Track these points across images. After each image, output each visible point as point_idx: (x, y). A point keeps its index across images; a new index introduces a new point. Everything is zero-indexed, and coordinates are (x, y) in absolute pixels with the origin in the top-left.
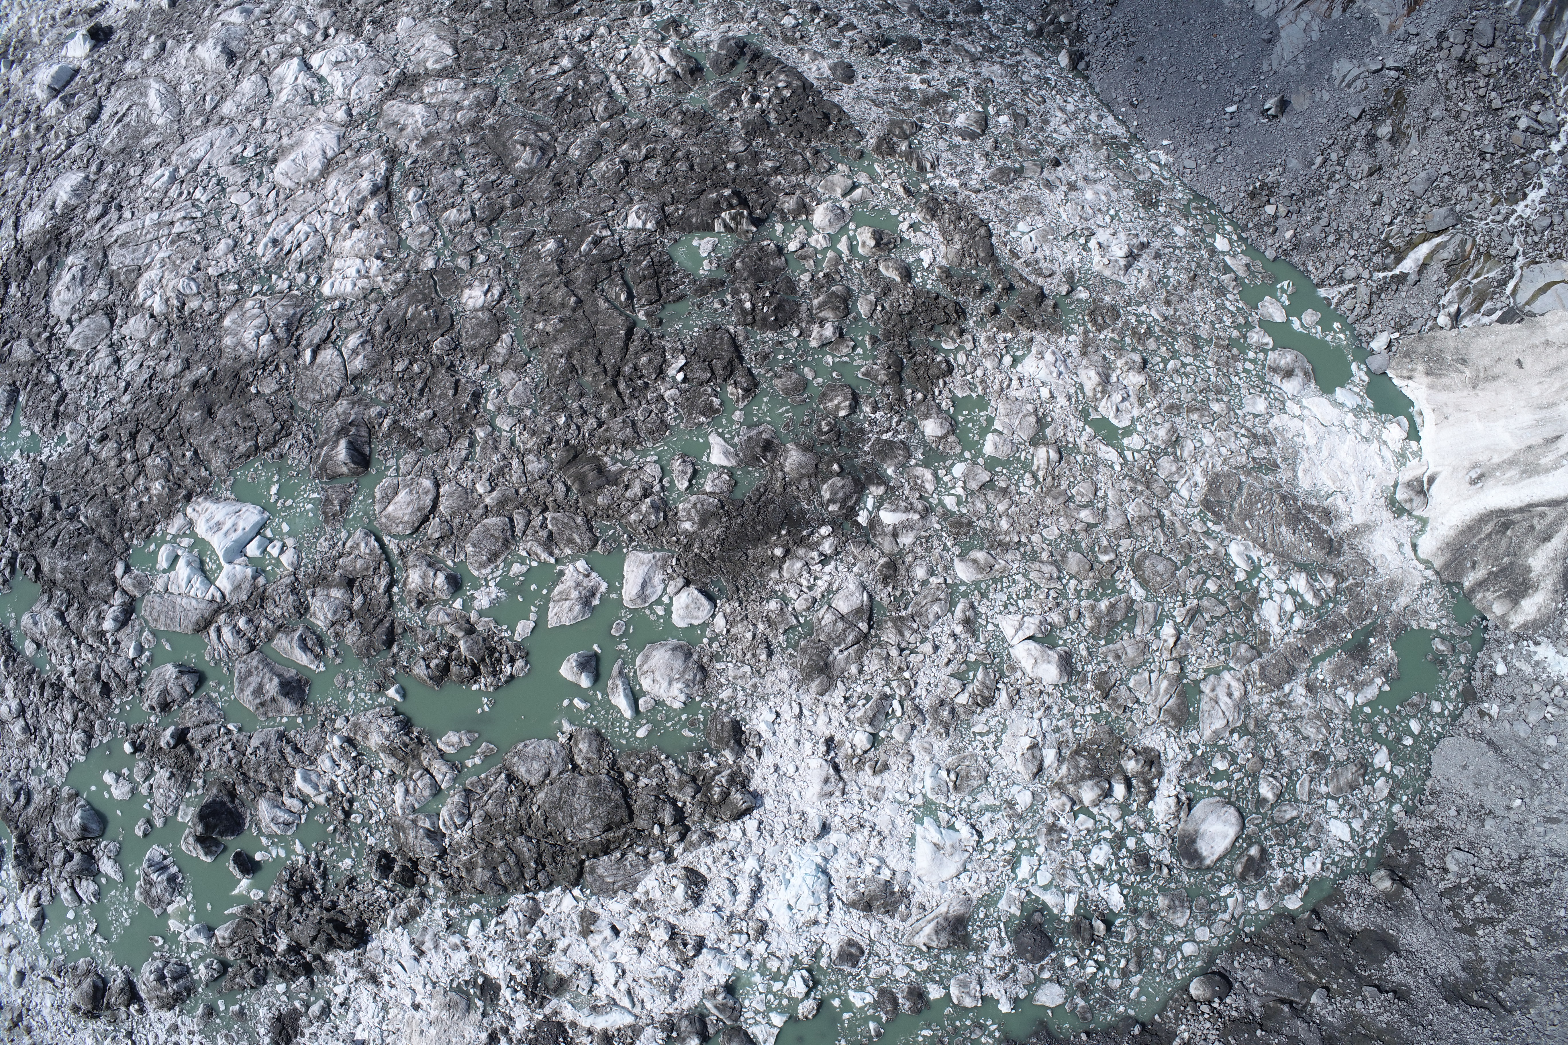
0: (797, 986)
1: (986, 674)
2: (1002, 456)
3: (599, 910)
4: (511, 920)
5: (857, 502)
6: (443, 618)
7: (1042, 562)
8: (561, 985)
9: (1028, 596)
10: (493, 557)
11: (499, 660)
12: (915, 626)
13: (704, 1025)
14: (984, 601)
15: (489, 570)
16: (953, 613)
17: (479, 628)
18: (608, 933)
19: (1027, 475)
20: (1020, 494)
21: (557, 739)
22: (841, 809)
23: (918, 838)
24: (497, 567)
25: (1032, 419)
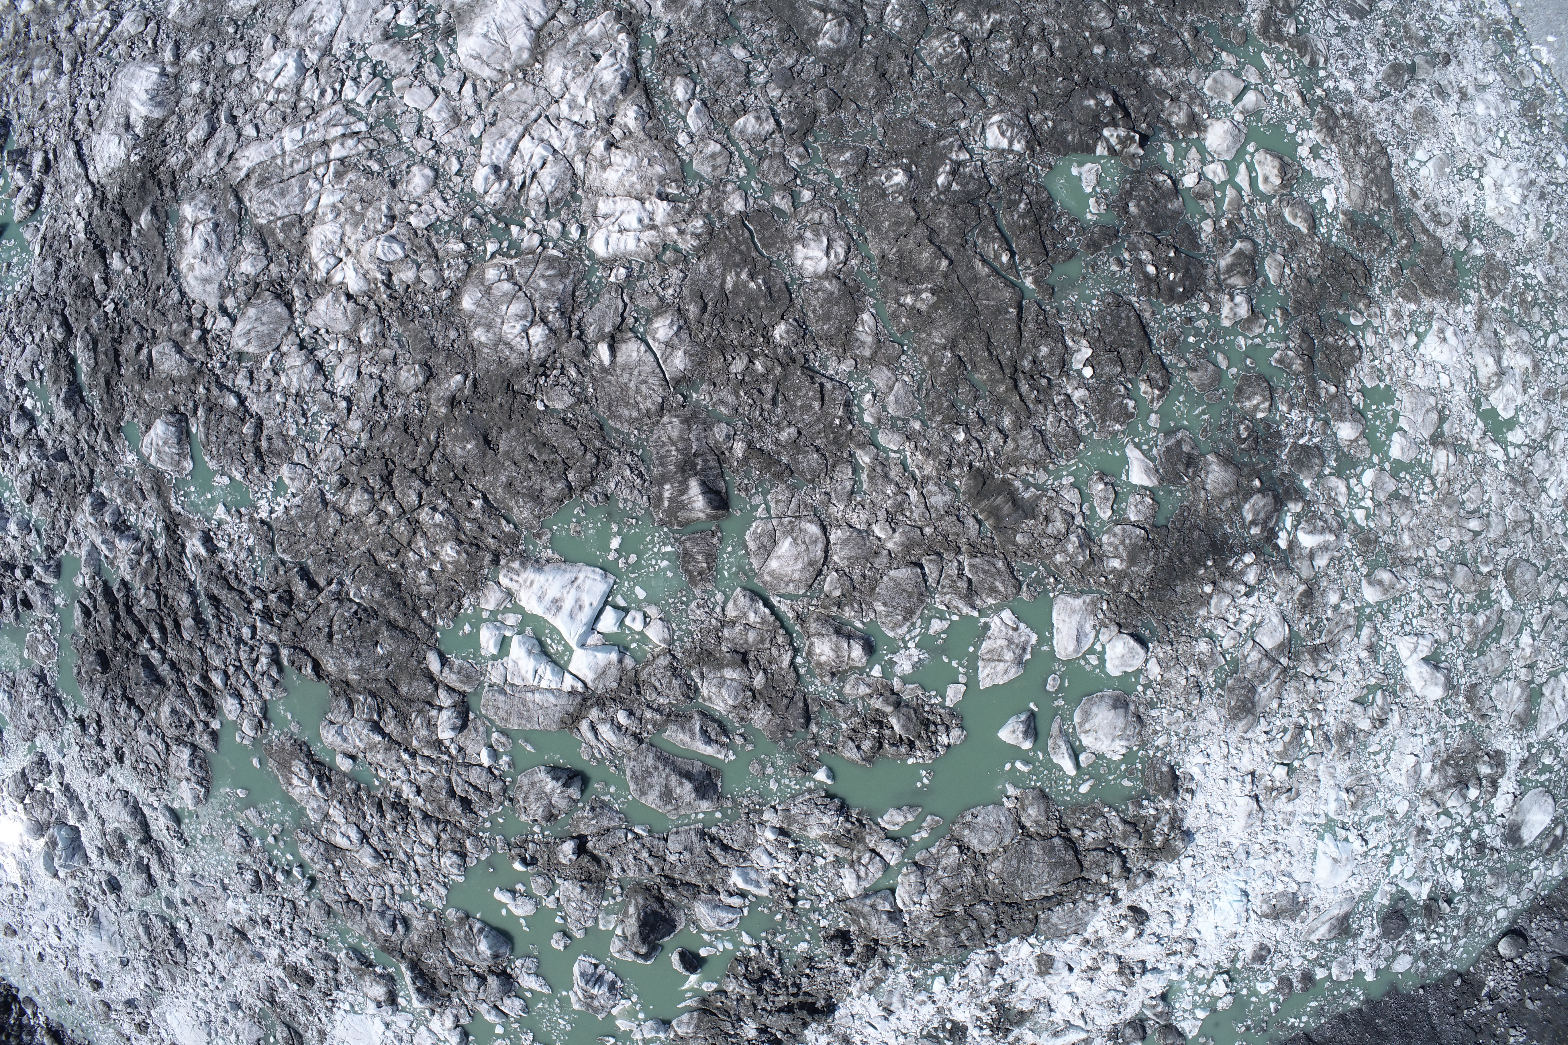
0: (1219, 988)
1: (1384, 697)
2: (1405, 459)
3: (1053, 953)
4: (975, 973)
5: (1276, 524)
6: (863, 690)
7: (1435, 578)
8: (1022, 1017)
9: (1421, 614)
10: (909, 613)
11: (934, 733)
12: (1329, 656)
13: (1144, 1028)
14: (1386, 624)
15: (905, 629)
16: (1358, 637)
17: (906, 697)
18: (1066, 972)
19: (1427, 481)
20: (1419, 502)
21: (1002, 804)
22: (1261, 838)
23: (1319, 853)
24: (913, 624)
25: (1434, 416)
